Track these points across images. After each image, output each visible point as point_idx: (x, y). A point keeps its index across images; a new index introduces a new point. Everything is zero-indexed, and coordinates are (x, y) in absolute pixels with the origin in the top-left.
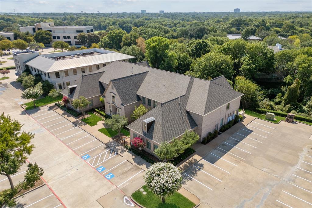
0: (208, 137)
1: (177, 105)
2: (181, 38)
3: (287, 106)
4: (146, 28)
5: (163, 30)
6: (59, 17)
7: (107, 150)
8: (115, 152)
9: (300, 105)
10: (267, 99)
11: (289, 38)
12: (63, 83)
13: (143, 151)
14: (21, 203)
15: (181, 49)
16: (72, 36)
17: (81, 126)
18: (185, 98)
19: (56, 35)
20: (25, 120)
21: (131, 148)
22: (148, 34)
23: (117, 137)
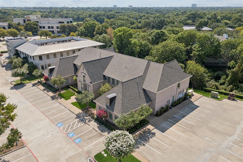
0: (160, 111)
1: (135, 84)
2: (145, 29)
3: (229, 86)
4: (116, 20)
5: (130, 22)
6: (45, 10)
7: (77, 120)
8: (83, 121)
9: (241, 85)
10: (213, 80)
11: (236, 29)
12: (45, 65)
13: (107, 121)
14: (5, 160)
15: (143, 38)
16: (55, 26)
17: (58, 99)
18: (142, 78)
19: (42, 25)
20: (13, 94)
21: (97, 118)
22: (117, 25)
23: (86, 109)
